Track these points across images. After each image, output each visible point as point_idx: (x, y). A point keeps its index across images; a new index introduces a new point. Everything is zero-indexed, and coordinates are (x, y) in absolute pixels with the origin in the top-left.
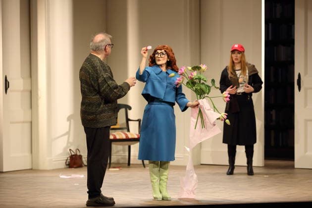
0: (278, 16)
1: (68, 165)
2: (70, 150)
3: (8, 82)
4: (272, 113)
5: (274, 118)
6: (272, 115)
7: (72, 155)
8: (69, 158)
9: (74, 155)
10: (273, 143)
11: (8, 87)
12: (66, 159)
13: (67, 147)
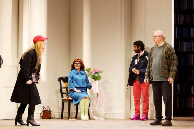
0: (182, 23)
1: (42, 117)
2: (43, 107)
3: (2, 60)
4: (177, 86)
5: (179, 89)
6: (177, 87)
8: (42, 113)
9: (45, 111)
10: (178, 107)
11: (2, 63)
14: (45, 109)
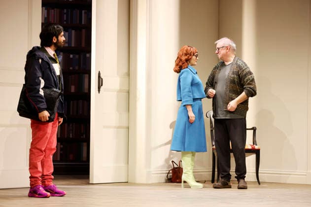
1: (170, 179)
2: (173, 161)
3: (102, 79)
7: (174, 168)
8: (171, 172)
9: (176, 168)
11: (102, 85)
12: (168, 172)
13: (169, 158)
14: (176, 166)
